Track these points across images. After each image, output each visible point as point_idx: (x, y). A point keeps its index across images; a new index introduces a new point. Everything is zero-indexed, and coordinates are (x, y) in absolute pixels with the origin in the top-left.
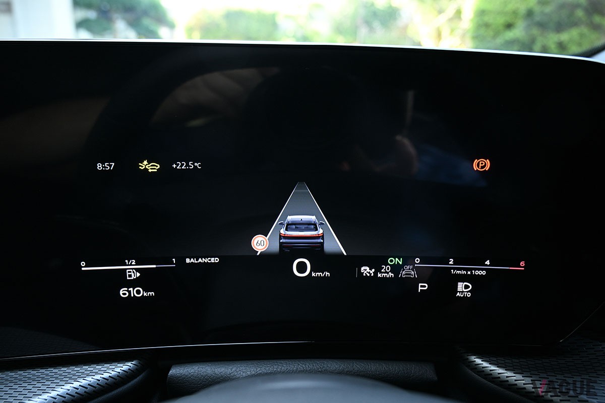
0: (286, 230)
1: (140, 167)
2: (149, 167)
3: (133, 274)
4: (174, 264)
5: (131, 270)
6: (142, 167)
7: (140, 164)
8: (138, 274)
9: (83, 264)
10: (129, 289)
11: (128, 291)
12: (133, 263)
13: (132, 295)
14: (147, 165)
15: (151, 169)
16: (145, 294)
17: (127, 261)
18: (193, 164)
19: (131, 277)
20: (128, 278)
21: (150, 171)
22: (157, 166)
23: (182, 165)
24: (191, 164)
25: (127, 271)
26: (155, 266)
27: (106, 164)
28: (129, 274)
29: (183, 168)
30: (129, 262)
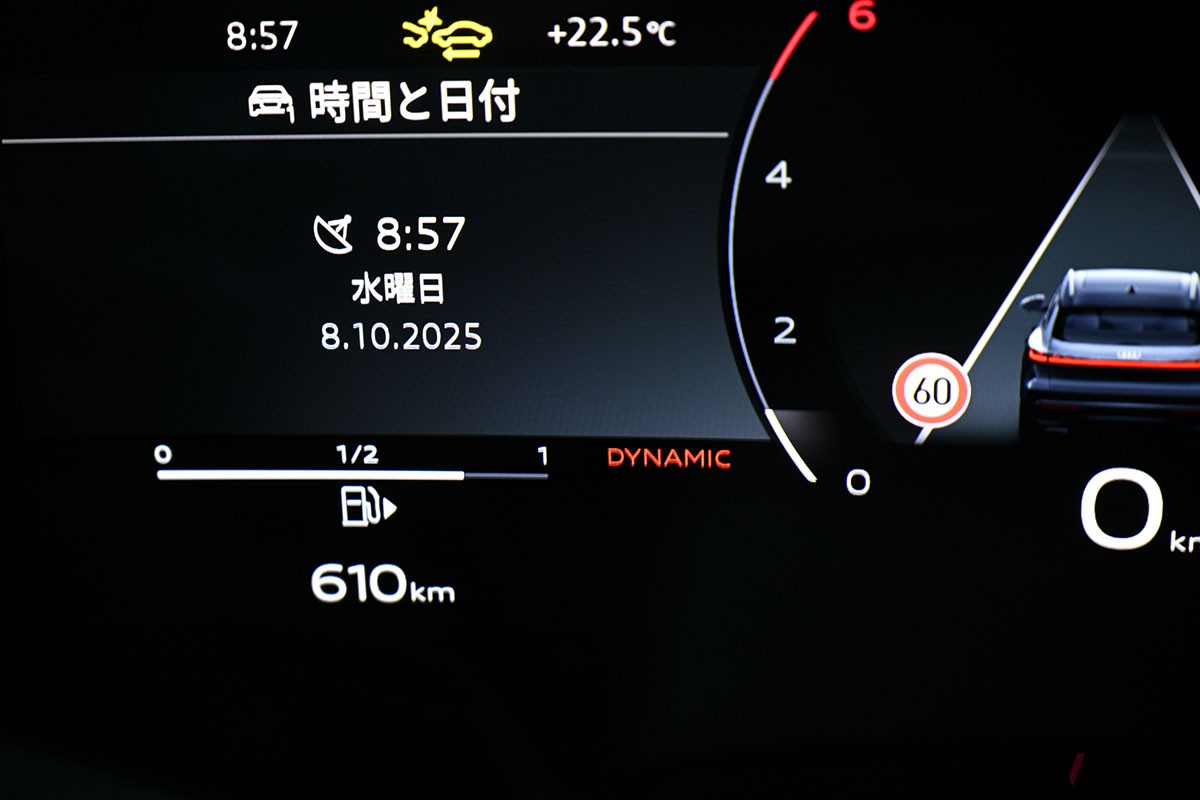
0: (1059, 333)
1: (408, 41)
2: (445, 38)
3: (366, 506)
4: (541, 469)
5: (361, 489)
6: (417, 37)
7: (407, 26)
8: (390, 508)
9: (163, 453)
10: (352, 570)
11: (343, 575)
12: (368, 460)
13: (363, 597)
14: (435, 28)
15: (456, 47)
16: (416, 594)
17: (342, 448)
18: (640, 26)
19: (361, 518)
20: (346, 523)
21: (450, 55)
22: (480, 36)
23: (592, 29)
24: (632, 25)
25: (345, 490)
26: (459, 476)
27: (263, 24)
28: (354, 503)
29: (595, 42)
30: (350, 455)
